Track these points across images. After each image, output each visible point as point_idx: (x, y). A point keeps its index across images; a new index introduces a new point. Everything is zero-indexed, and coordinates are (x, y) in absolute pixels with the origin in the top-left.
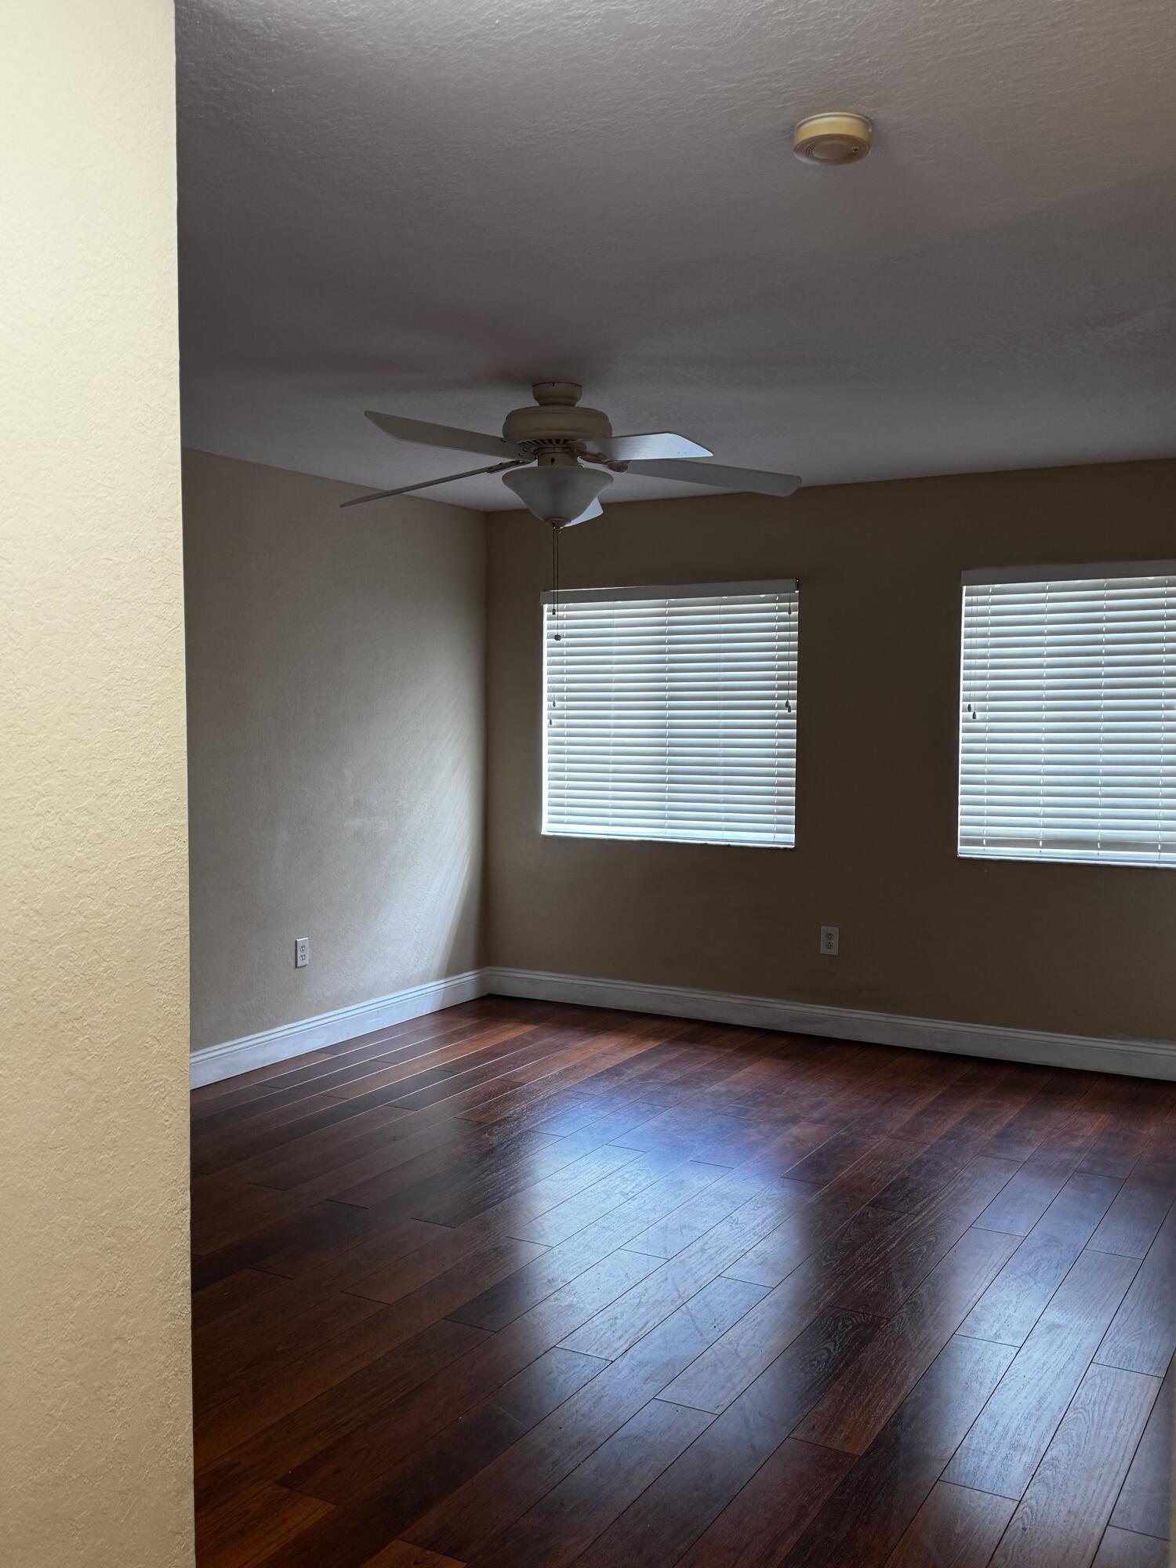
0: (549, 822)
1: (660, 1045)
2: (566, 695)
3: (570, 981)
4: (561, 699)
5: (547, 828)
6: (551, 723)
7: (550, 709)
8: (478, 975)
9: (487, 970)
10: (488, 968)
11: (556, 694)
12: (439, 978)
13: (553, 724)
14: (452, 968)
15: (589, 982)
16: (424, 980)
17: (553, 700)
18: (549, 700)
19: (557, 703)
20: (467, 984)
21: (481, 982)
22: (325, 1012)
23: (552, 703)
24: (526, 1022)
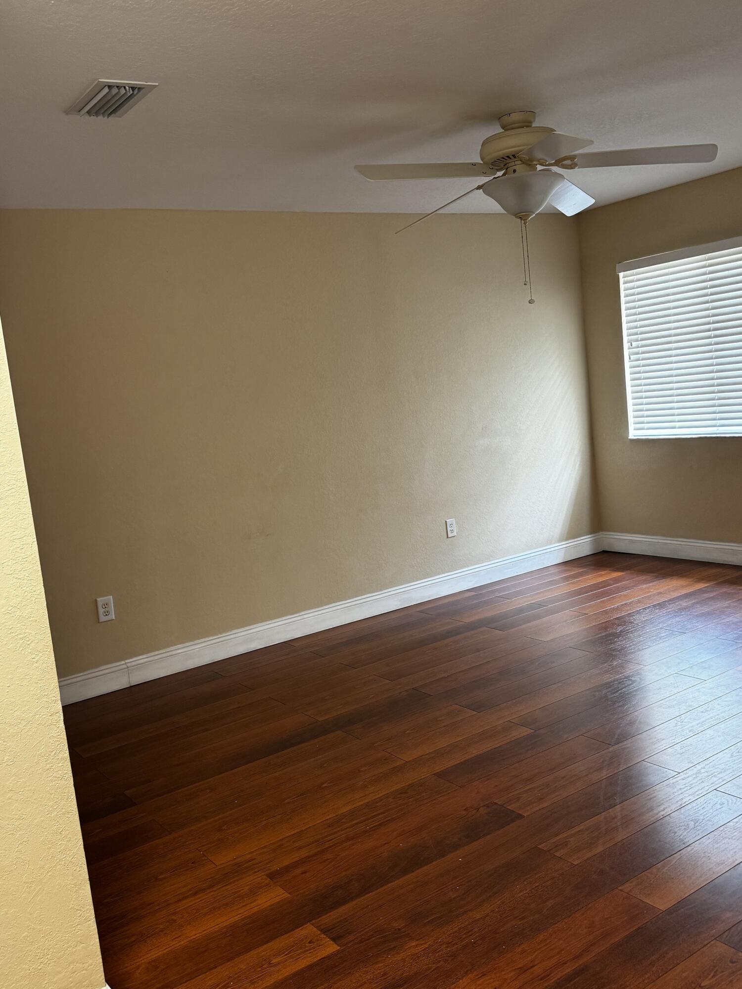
0: (634, 430)
1: (708, 586)
2: (640, 336)
3: (656, 541)
4: (637, 340)
5: (634, 433)
6: (630, 359)
7: (629, 349)
8: (591, 539)
9: (602, 535)
10: (601, 533)
11: (632, 337)
12: (560, 540)
13: (632, 359)
14: (571, 534)
15: (669, 541)
16: (549, 542)
17: (630, 342)
18: (628, 342)
19: (633, 343)
20: (584, 545)
21: (596, 542)
22: (472, 565)
23: (630, 344)
24: (618, 570)
